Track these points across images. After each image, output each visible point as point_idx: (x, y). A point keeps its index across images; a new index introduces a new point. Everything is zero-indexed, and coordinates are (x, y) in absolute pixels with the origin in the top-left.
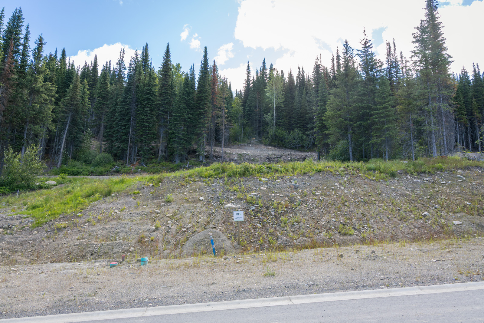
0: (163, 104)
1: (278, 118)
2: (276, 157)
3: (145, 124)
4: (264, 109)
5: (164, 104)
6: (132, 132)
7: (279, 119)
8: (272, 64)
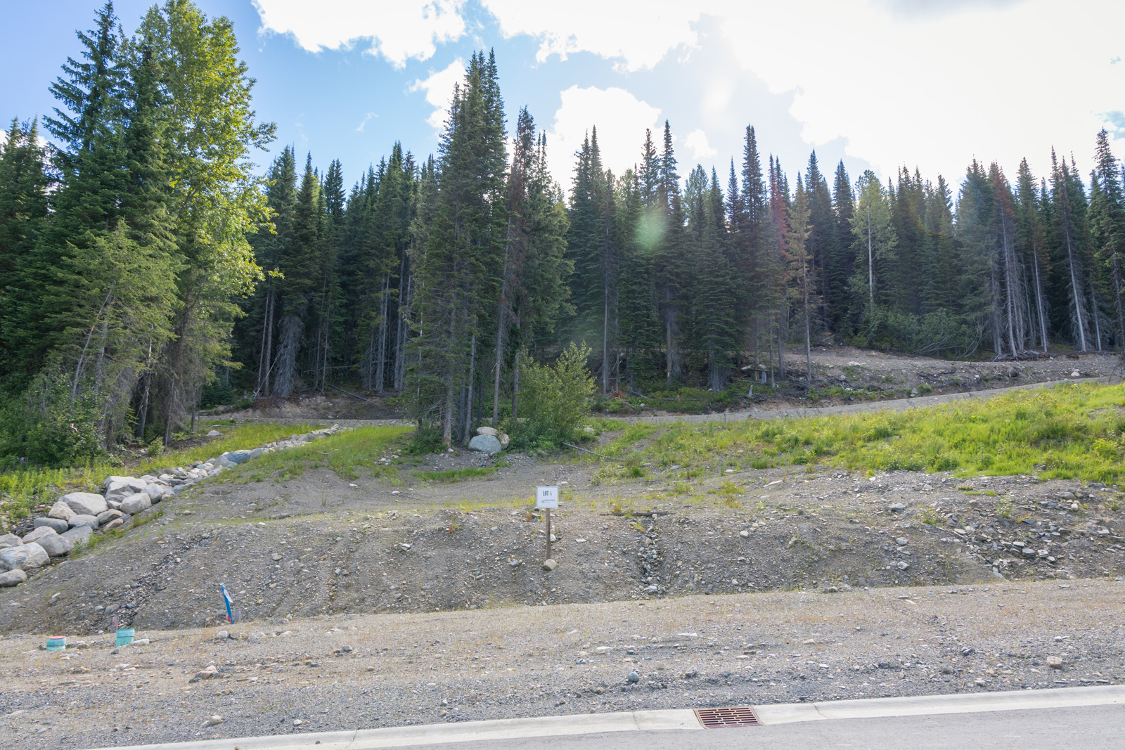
0: (670, 257)
1: (880, 285)
2: (943, 373)
3: (638, 304)
4: (835, 267)
5: (674, 258)
6: (608, 320)
7: (883, 288)
8: (841, 163)
